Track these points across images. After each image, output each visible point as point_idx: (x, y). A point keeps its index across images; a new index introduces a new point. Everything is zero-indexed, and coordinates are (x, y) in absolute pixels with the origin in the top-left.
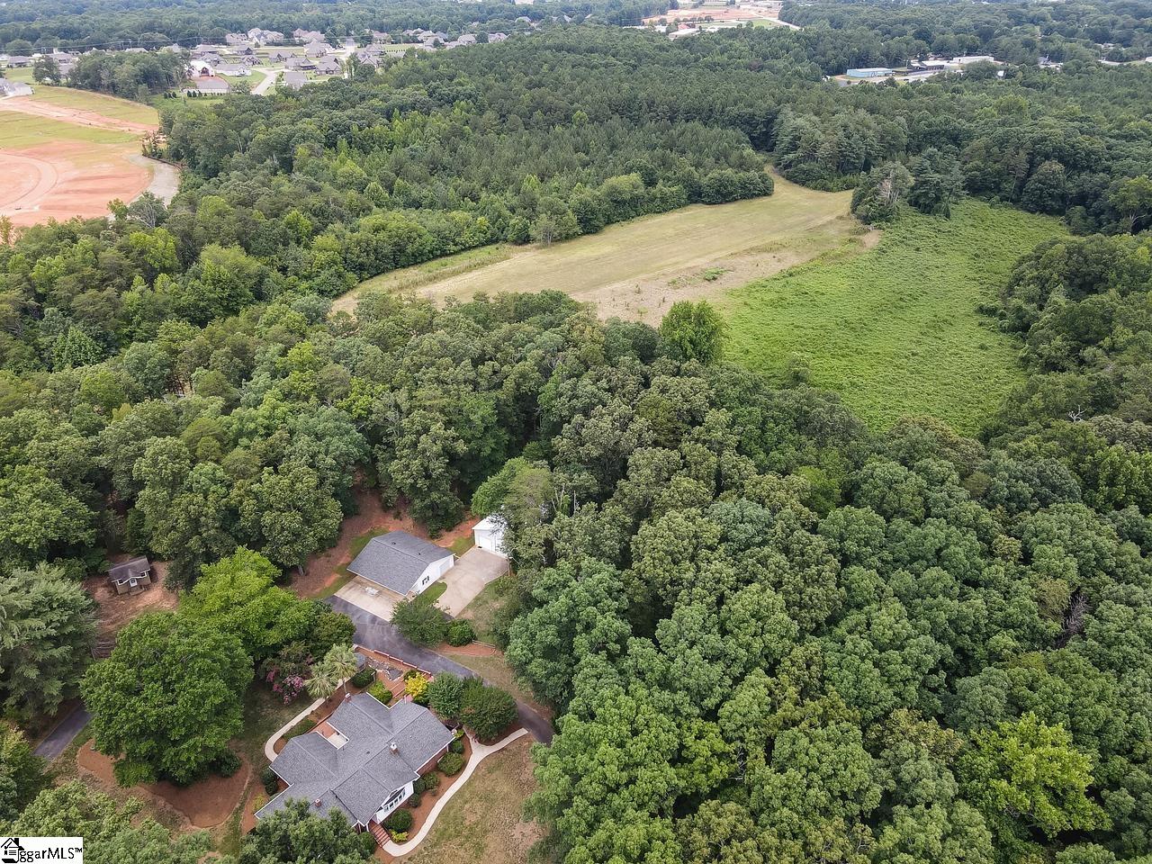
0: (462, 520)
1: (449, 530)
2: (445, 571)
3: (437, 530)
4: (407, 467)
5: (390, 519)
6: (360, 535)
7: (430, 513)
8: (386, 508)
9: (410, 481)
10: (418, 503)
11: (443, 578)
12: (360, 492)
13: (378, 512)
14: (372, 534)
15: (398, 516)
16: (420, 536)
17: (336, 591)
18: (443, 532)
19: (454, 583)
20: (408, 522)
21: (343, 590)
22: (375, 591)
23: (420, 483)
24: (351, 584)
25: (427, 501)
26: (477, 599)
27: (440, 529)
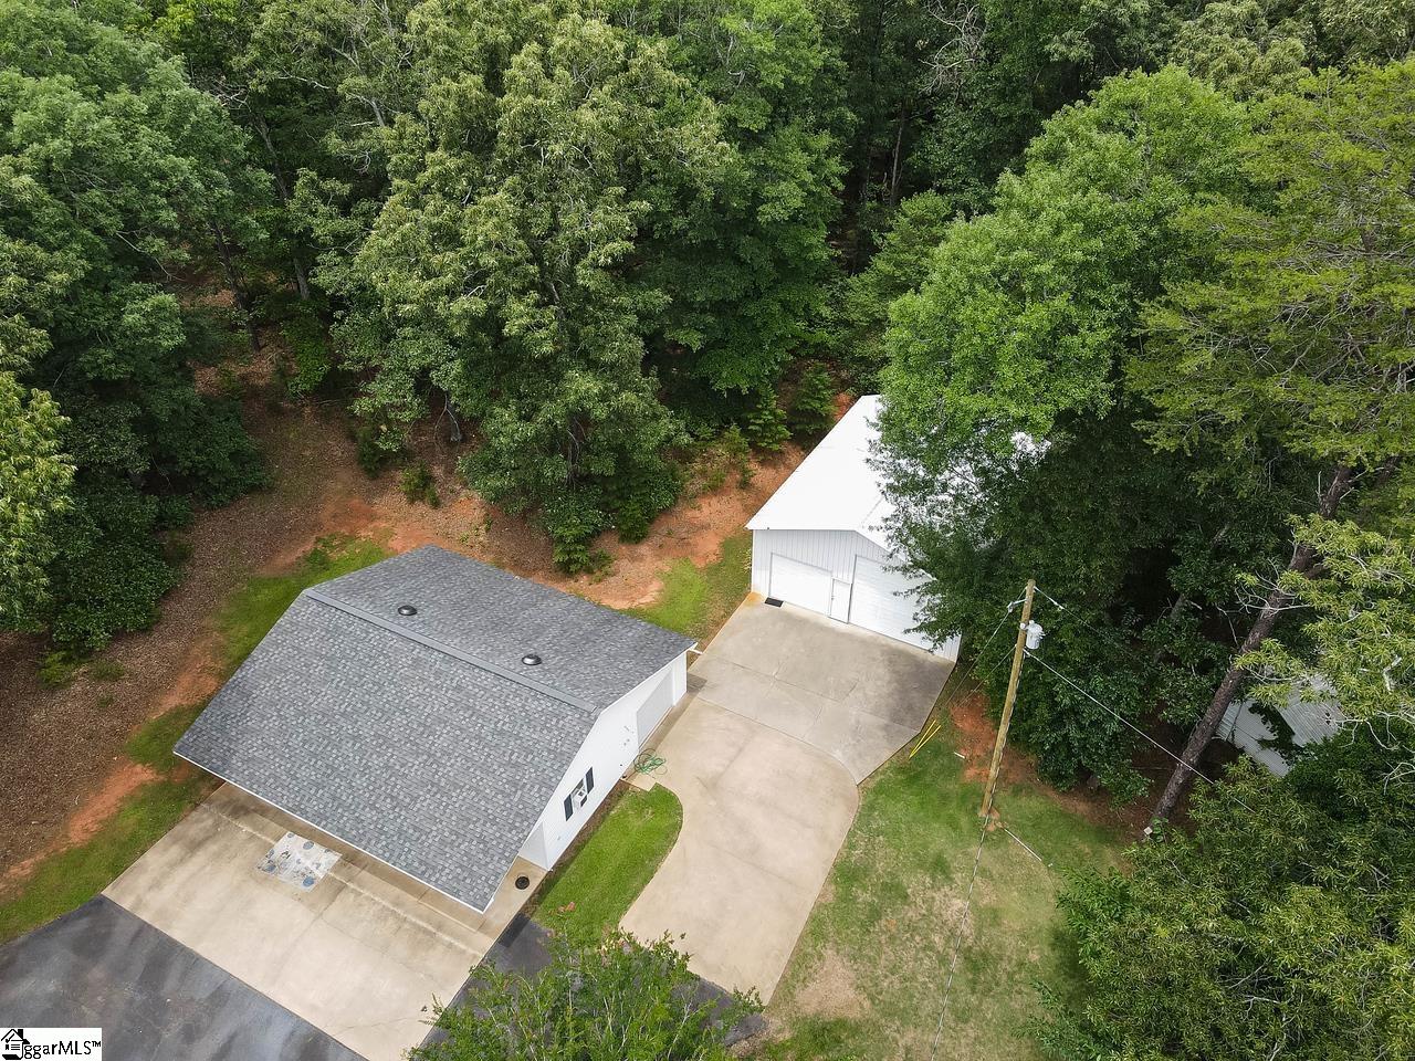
0: (677, 494)
1: (634, 535)
2: (653, 725)
3: (586, 540)
4: (448, 237)
5: (391, 503)
6: (264, 572)
7: (557, 470)
8: (376, 465)
9: (474, 302)
10: (507, 426)
11: (646, 759)
12: (276, 410)
13: (342, 483)
14: (319, 566)
15: (423, 490)
16: (519, 566)
17: (117, 868)
18: (607, 544)
19: (712, 785)
20: (468, 510)
21: (154, 859)
22: (322, 861)
23: (518, 315)
24: (198, 822)
25: (551, 410)
26: (846, 874)
27: (597, 533)
